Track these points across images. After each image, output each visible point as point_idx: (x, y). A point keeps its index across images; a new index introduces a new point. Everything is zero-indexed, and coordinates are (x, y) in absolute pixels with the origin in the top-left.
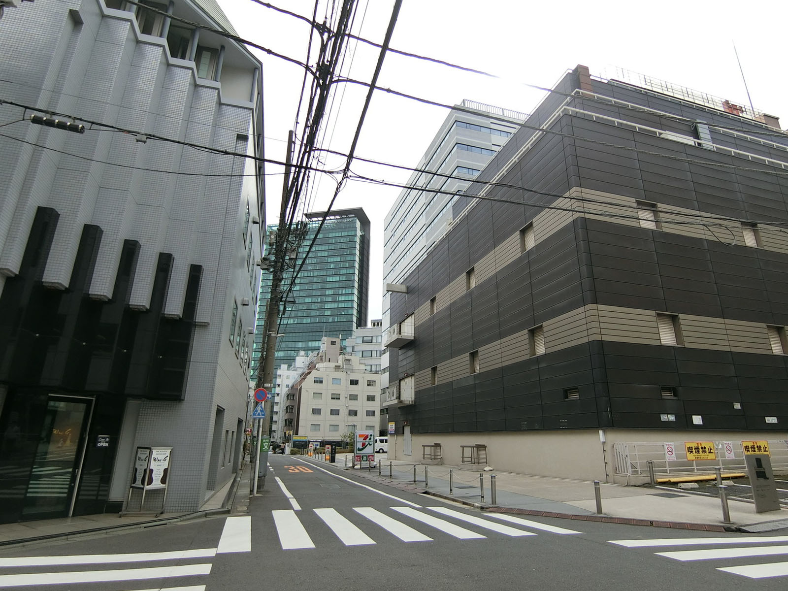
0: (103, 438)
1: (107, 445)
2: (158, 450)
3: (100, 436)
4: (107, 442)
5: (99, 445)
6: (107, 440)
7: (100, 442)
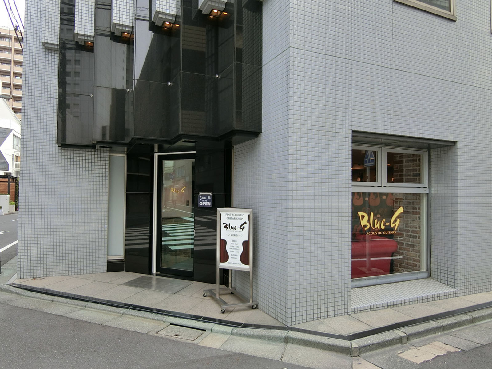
0: (204, 196)
1: (209, 204)
2: (229, 213)
3: (201, 193)
4: (208, 201)
5: (201, 204)
6: (209, 198)
7: (201, 201)
